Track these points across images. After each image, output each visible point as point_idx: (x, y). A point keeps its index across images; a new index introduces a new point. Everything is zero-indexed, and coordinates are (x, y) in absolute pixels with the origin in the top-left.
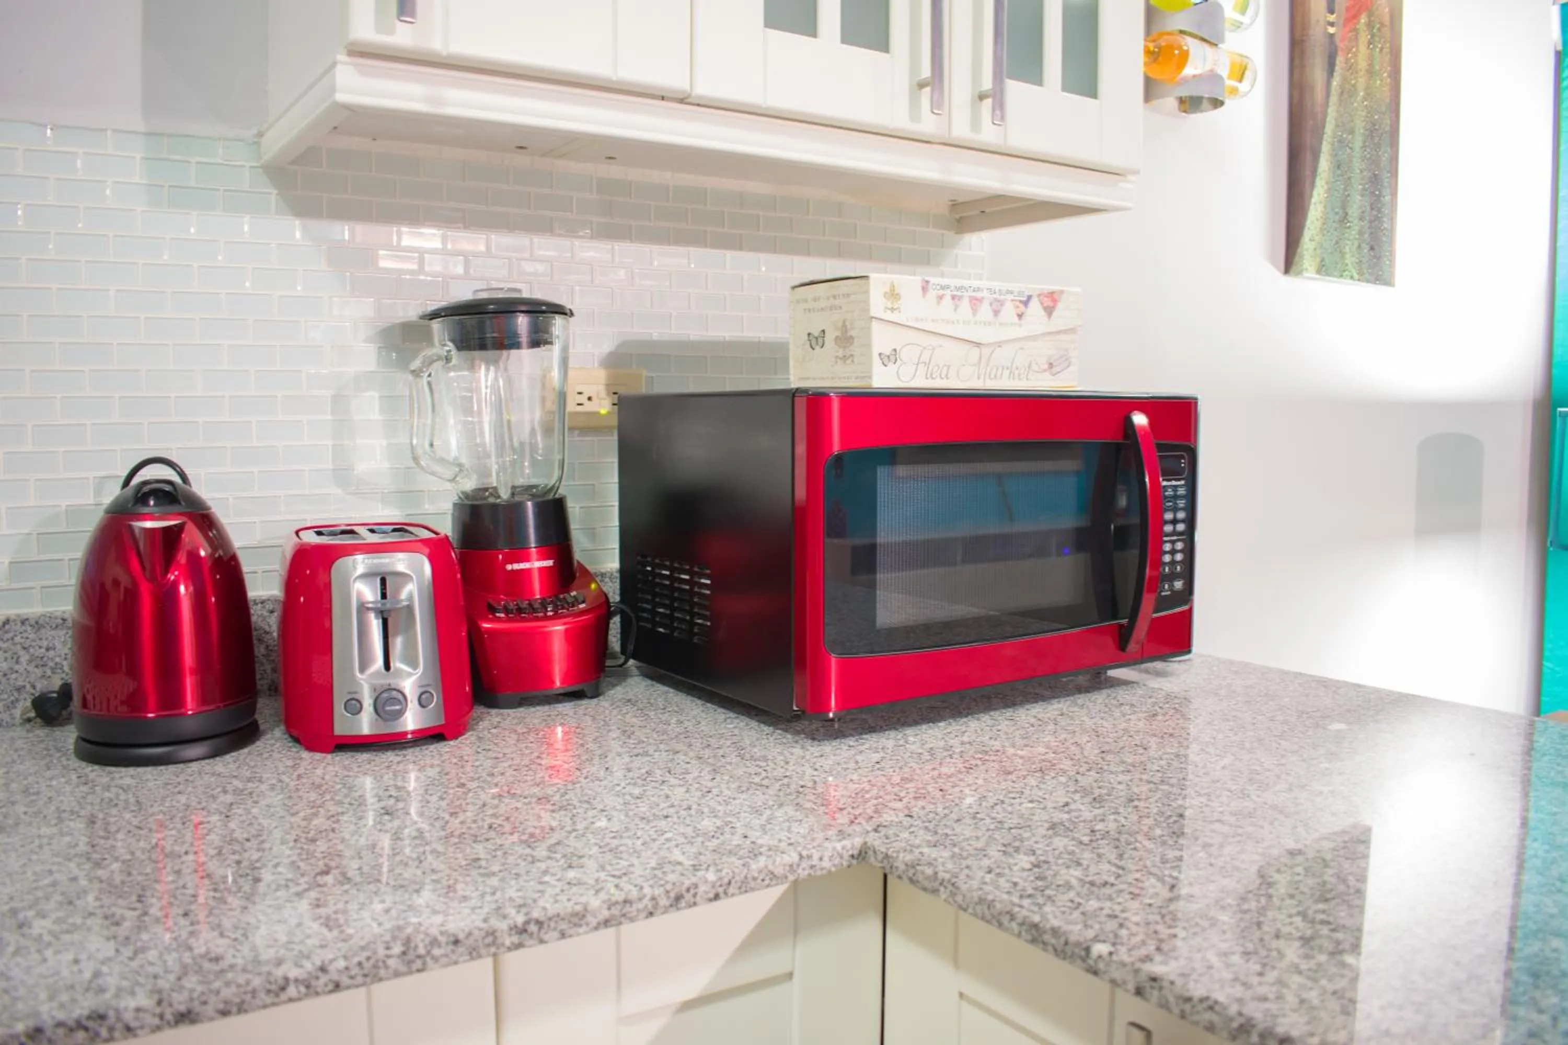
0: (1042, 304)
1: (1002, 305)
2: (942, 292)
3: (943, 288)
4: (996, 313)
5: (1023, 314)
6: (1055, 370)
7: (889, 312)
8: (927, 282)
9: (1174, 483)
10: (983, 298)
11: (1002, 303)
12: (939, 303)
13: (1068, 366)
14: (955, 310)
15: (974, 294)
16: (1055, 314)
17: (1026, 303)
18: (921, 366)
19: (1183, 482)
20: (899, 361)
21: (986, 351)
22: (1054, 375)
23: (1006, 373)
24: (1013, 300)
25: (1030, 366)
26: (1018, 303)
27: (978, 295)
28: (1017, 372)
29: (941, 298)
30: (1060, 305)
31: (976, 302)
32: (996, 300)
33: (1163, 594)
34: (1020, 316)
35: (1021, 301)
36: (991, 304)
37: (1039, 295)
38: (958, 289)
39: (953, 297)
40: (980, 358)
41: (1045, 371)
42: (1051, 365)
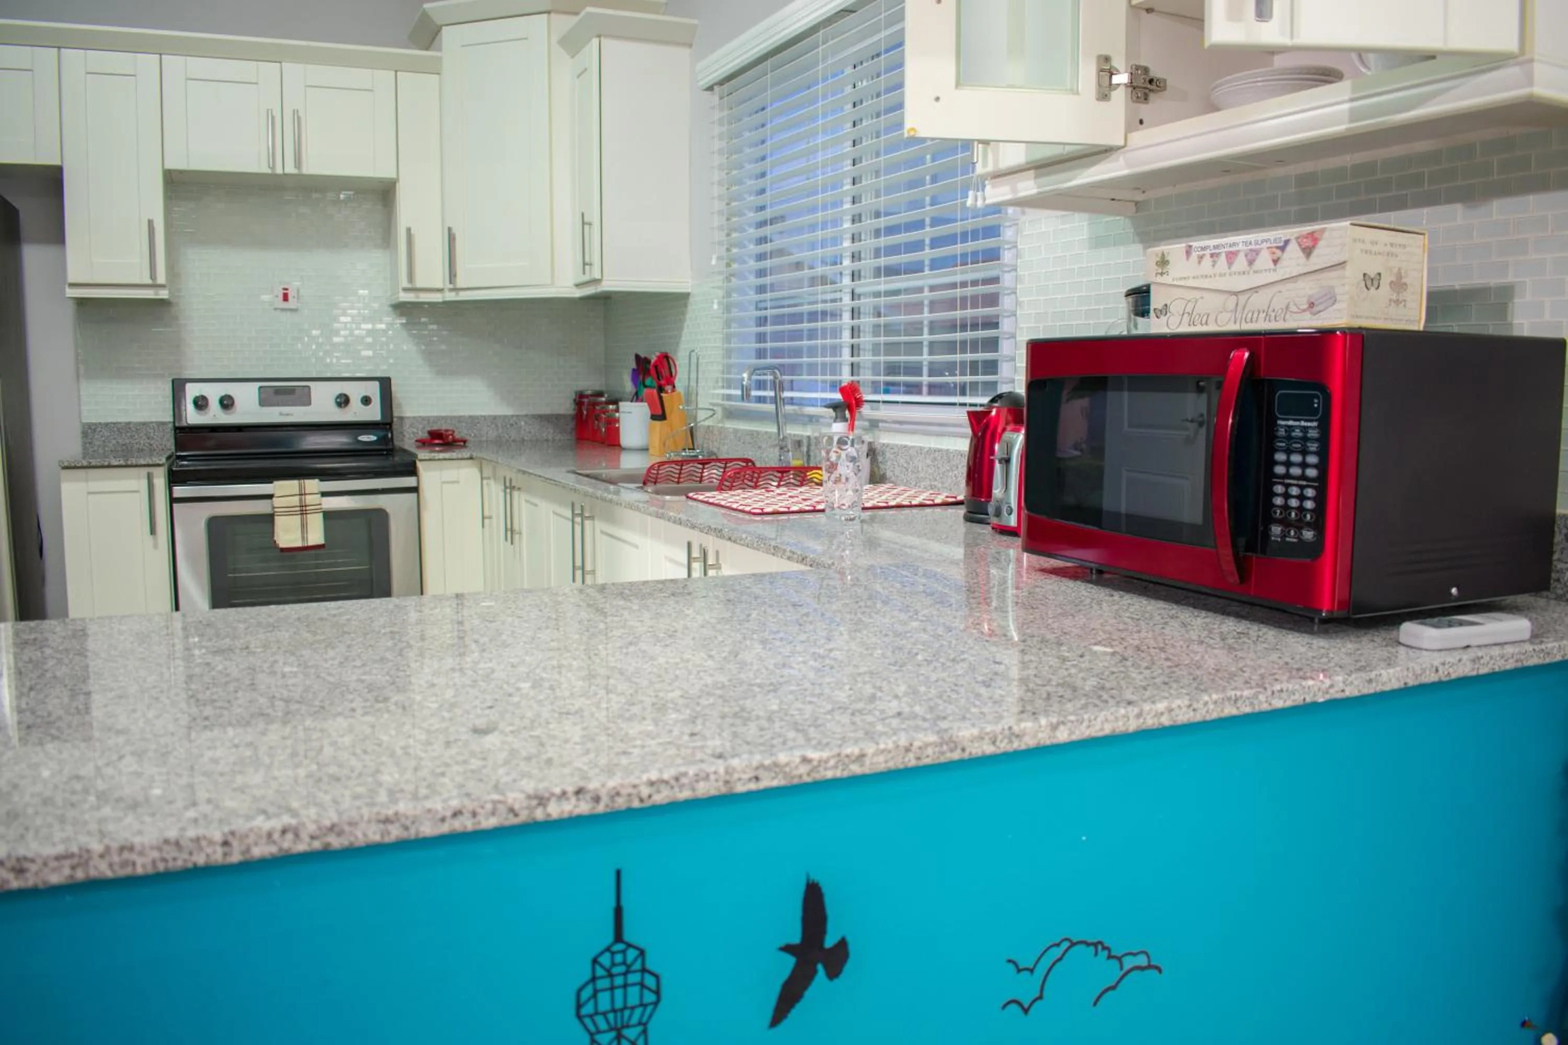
0: (1300, 245)
1: (1257, 254)
2: (1201, 253)
3: (1203, 249)
4: (1251, 263)
5: (1279, 259)
6: (1316, 309)
7: (1159, 276)
8: (1190, 246)
9: (1303, 423)
10: (1238, 251)
11: (1257, 252)
12: (1199, 262)
13: (1333, 304)
14: (1213, 266)
15: (1231, 249)
16: (1316, 252)
17: (1283, 248)
18: (1186, 315)
19: (1315, 424)
20: (1168, 314)
21: (1243, 299)
22: (1315, 314)
23: (1262, 315)
24: (1268, 248)
25: (1287, 307)
26: (1274, 250)
27: (1234, 249)
28: (1273, 314)
29: (1201, 258)
30: (1321, 244)
31: (1231, 256)
32: (1251, 250)
33: (1288, 539)
34: (1275, 262)
35: (1278, 248)
36: (1246, 256)
37: (1297, 238)
38: (1216, 247)
39: (1212, 255)
40: (1237, 304)
41: (1304, 311)
42: (1312, 305)
